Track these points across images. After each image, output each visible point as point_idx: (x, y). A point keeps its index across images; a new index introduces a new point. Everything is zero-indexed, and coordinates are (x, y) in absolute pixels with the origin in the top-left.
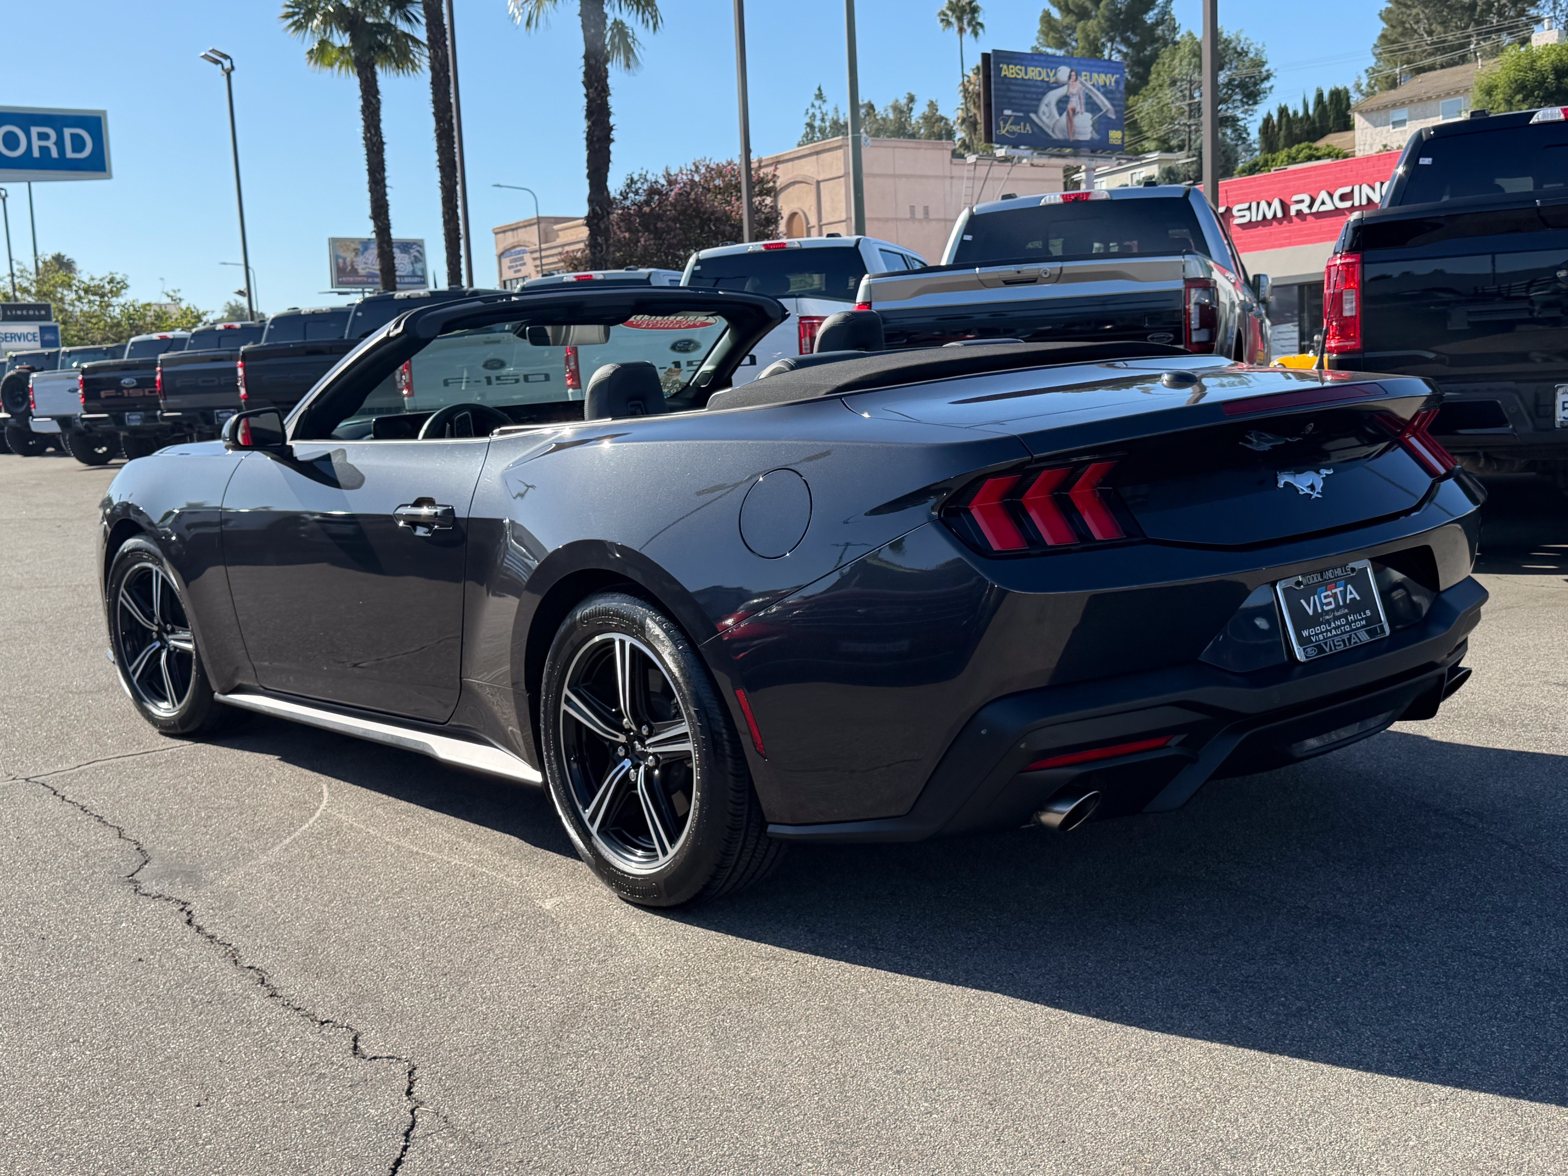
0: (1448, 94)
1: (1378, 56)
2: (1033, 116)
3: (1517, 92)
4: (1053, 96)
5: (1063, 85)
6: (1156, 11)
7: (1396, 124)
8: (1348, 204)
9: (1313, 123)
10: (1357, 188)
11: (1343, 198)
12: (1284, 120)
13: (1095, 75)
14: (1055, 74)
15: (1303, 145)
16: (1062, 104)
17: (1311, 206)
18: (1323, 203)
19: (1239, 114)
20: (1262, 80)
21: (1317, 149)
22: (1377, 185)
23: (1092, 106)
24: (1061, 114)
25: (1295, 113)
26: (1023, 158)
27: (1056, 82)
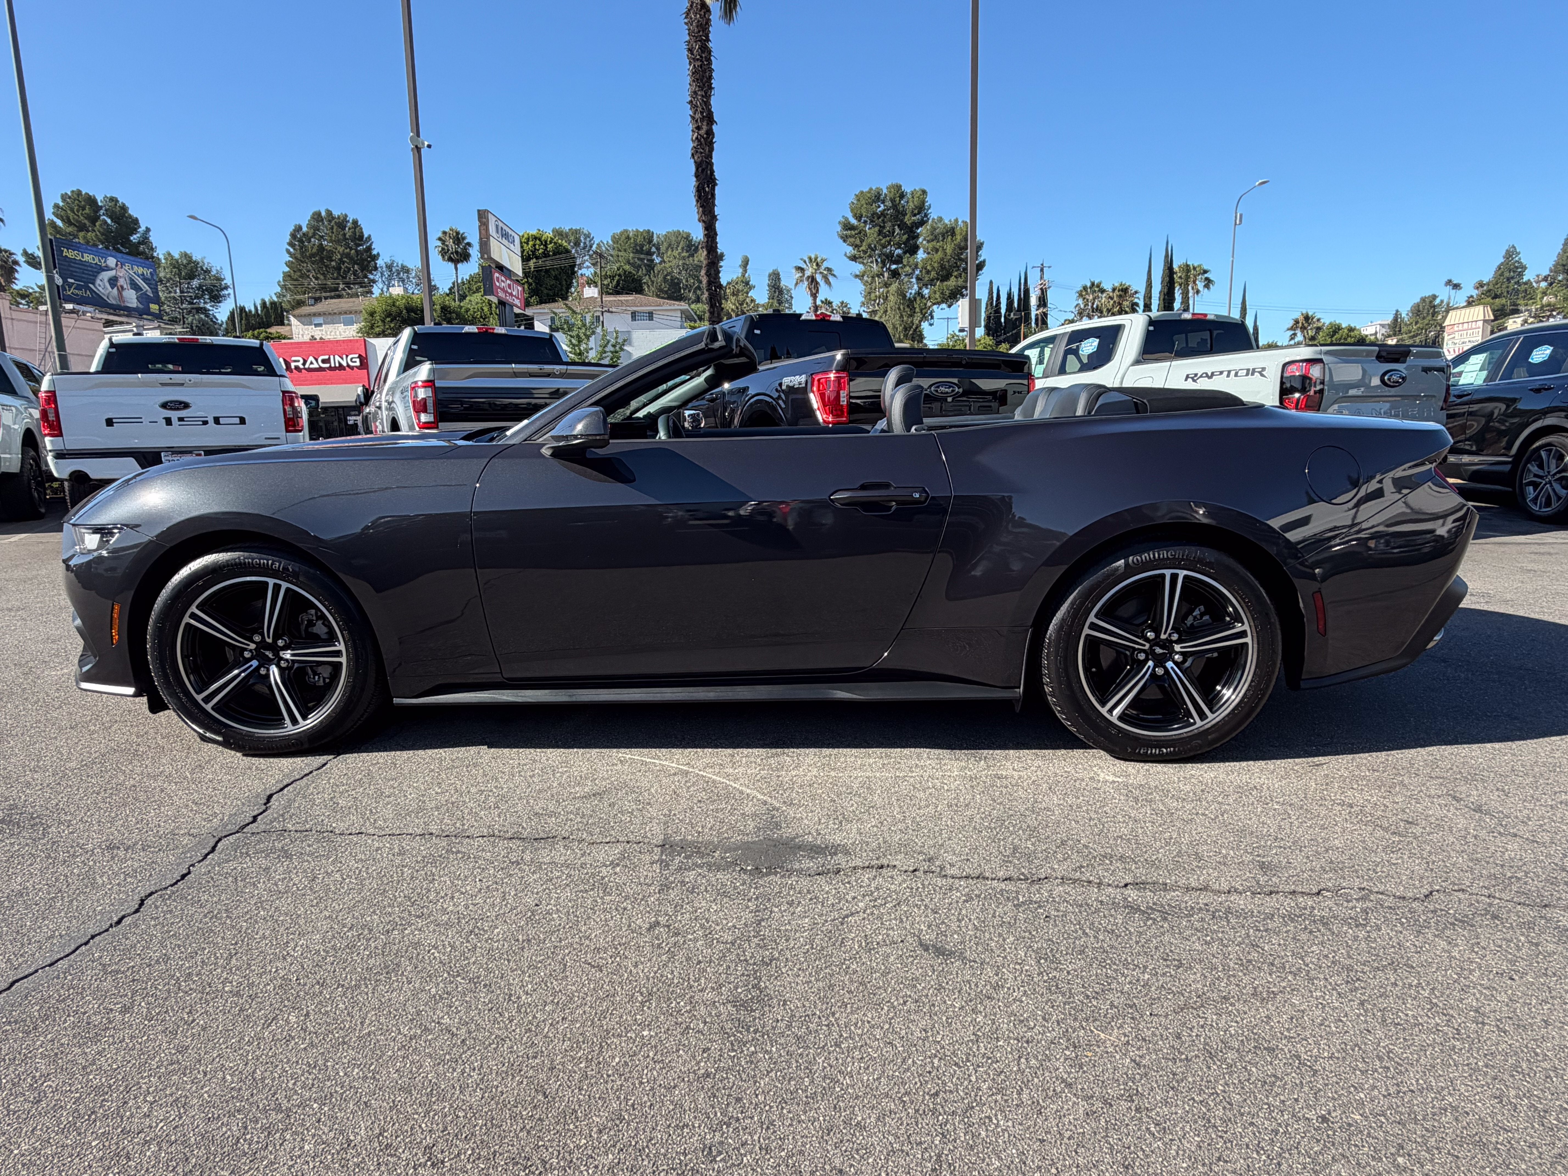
0: (346, 313)
1: (284, 287)
2: (91, 286)
3: (388, 317)
4: (106, 275)
5: (112, 269)
6: (138, 235)
7: (316, 325)
8: (327, 365)
9: (262, 318)
10: (332, 357)
11: (324, 361)
12: (244, 314)
13: (135, 268)
14: (105, 262)
15: (261, 330)
16: (113, 281)
17: (304, 364)
18: (312, 363)
19: (208, 306)
20: (222, 289)
21: (270, 333)
22: (344, 357)
23: (135, 286)
24: (112, 288)
25: (250, 311)
26: (87, 312)
27: (107, 266)
